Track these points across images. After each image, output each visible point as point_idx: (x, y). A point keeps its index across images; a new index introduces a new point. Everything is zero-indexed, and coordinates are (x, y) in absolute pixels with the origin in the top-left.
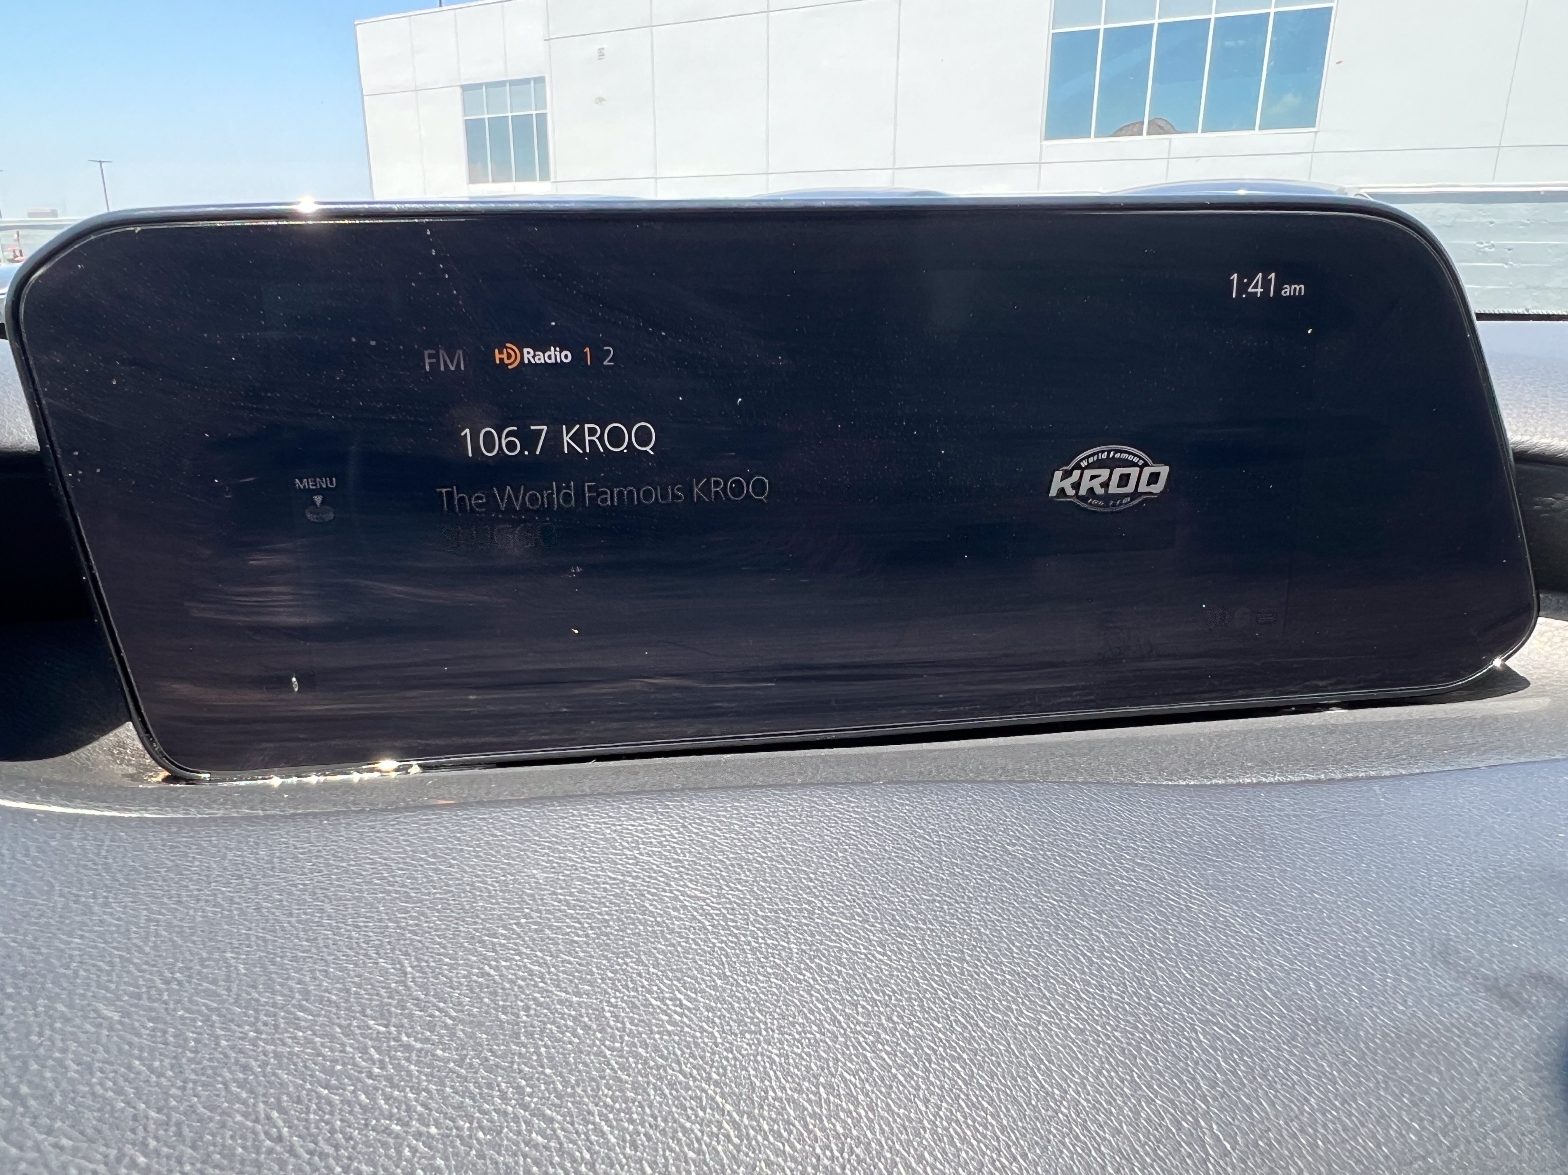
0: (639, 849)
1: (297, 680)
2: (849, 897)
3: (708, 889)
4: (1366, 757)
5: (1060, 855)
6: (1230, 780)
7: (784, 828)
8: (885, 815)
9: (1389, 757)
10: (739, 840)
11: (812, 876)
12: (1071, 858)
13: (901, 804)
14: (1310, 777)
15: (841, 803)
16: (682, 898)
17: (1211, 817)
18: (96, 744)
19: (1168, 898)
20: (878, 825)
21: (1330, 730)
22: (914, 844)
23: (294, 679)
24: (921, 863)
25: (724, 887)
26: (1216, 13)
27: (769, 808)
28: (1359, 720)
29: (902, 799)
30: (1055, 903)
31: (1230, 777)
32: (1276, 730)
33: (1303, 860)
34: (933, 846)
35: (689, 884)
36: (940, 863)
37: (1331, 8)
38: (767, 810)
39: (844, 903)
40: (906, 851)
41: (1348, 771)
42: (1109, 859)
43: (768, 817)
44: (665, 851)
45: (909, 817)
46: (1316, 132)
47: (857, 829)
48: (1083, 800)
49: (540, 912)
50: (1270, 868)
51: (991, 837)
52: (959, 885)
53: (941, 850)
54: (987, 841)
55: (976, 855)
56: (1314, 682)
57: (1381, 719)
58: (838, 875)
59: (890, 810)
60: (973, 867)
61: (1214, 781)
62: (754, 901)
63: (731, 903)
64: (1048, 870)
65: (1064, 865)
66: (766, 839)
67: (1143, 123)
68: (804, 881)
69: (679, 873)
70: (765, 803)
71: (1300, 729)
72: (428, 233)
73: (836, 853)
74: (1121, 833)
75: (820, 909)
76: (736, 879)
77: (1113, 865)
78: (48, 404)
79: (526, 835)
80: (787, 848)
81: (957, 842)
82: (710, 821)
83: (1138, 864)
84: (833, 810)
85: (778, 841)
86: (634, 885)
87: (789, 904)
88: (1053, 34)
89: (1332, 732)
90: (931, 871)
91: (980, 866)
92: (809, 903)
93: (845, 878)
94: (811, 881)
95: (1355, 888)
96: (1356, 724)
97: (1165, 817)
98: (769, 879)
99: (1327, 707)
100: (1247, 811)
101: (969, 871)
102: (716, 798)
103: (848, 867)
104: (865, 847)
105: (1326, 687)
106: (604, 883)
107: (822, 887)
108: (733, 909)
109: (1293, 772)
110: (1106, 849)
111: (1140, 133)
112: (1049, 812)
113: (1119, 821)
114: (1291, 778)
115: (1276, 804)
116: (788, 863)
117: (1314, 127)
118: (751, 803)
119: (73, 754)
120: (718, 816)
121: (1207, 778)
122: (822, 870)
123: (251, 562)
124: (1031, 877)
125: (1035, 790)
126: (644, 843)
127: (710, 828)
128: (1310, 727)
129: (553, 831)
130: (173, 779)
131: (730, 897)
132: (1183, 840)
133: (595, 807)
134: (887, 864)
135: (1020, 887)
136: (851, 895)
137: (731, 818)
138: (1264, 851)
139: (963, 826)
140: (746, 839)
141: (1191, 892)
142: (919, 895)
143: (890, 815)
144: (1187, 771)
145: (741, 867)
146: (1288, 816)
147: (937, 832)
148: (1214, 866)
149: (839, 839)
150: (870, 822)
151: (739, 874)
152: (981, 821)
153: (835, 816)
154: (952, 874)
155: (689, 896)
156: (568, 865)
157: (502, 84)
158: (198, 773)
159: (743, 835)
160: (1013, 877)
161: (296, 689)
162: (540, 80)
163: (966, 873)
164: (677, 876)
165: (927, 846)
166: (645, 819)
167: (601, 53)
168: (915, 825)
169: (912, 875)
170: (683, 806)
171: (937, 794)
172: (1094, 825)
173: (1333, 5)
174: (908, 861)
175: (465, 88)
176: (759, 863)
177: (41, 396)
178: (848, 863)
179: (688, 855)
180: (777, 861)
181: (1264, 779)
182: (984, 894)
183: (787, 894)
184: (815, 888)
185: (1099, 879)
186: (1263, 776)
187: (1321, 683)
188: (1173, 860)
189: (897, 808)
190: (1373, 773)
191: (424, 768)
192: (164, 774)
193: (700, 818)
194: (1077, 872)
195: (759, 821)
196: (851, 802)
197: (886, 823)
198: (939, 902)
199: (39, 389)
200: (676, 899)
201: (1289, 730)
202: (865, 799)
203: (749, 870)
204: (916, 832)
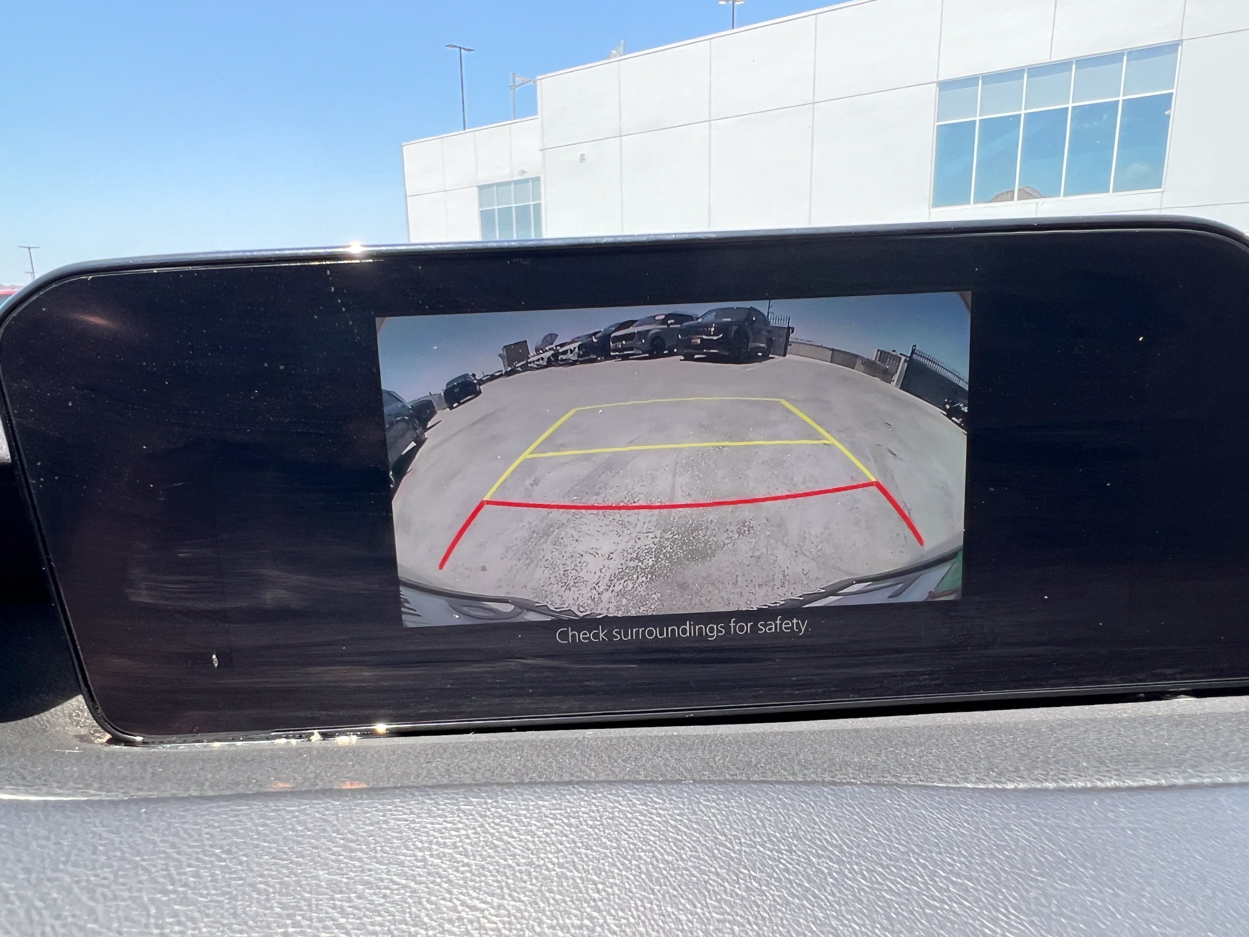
0: (430, 849)
1: (217, 657)
2: (635, 913)
3: (489, 899)
4: (1210, 761)
5: (868, 870)
6: (1063, 784)
7: (583, 830)
8: (689, 820)
9: (1236, 759)
10: (533, 842)
11: (600, 886)
12: (880, 874)
13: (706, 806)
14: (1149, 782)
15: (645, 804)
16: (460, 908)
17: (1037, 828)
18: (59, 708)
19: (983, 925)
20: (679, 829)
21: (1177, 721)
22: (713, 853)
23: (214, 657)
24: (717, 874)
25: (507, 896)
26: (1073, 102)
27: (571, 808)
28: (1208, 711)
29: (708, 801)
30: (857, 927)
31: (1063, 780)
32: (1121, 720)
33: (1139, 883)
34: (733, 855)
35: (471, 892)
36: (737, 876)
37: (1172, 94)
38: (568, 810)
39: (628, 919)
40: (704, 860)
41: (1192, 776)
42: (922, 876)
43: (567, 818)
44: (456, 853)
45: (713, 821)
46: (1162, 192)
47: (657, 833)
48: (900, 805)
49: (311, 919)
50: (1101, 891)
51: (796, 846)
52: (755, 902)
53: (740, 860)
54: (790, 851)
55: (777, 866)
56: (1161, 671)
57: (1231, 710)
58: (627, 886)
59: (695, 813)
60: (773, 881)
61: (1046, 784)
62: (534, 914)
63: (509, 915)
64: (853, 888)
65: (872, 883)
66: (561, 843)
67: (1013, 192)
68: (590, 891)
69: (465, 879)
70: (569, 802)
71: (1145, 721)
72: (328, 273)
73: (630, 861)
74: (937, 845)
75: (601, 926)
76: (521, 888)
77: (926, 883)
78: (19, 424)
79: (324, 830)
80: (580, 854)
81: (759, 851)
82: (509, 821)
83: (953, 883)
84: (635, 812)
85: (573, 845)
86: (415, 891)
87: (569, 918)
88: (938, 126)
89: (1178, 724)
90: (726, 884)
91: (779, 880)
92: (591, 918)
93: (634, 890)
94: (598, 892)
95: (1198, 918)
96: (1204, 714)
97: (987, 828)
98: (555, 889)
99: (1175, 694)
100: (1078, 821)
101: (767, 886)
102: (522, 795)
103: (640, 877)
104: (662, 855)
105: (1173, 675)
106: (385, 888)
107: (609, 900)
108: (510, 923)
109: (1131, 776)
110: (919, 863)
111: (1012, 199)
112: (861, 818)
113: (936, 831)
114: (1130, 783)
115: (1110, 815)
116: (578, 871)
117: (1161, 188)
118: (555, 802)
119: (36, 717)
120: (519, 815)
121: (1037, 780)
122: (611, 880)
123: (181, 555)
124: (833, 895)
125: (850, 793)
126: (438, 843)
127: (507, 829)
128: (1156, 717)
129: (352, 827)
130: (114, 741)
131: (510, 908)
132: (1004, 855)
133: (401, 802)
134: (682, 875)
135: (820, 907)
136: (637, 910)
137: (531, 818)
138: (1094, 869)
139: (768, 834)
140: (541, 842)
141: (1010, 919)
142: (710, 913)
143: (693, 818)
144: (1017, 770)
145: (529, 874)
146: (1123, 829)
147: (740, 839)
148: (1039, 888)
149: (635, 845)
150: (672, 826)
151: (525, 882)
152: (787, 828)
153: (636, 818)
154: (748, 889)
155: (468, 907)
156: (355, 867)
157: (508, 183)
158: (133, 735)
159: (539, 837)
160: (815, 896)
161: (216, 665)
162: (537, 180)
163: (763, 888)
164: (461, 882)
165: (727, 855)
166: (446, 817)
167: (582, 158)
168: (717, 830)
169: (706, 888)
170: (486, 803)
171: (746, 796)
172: (909, 835)
173: (1174, 91)
174: (702, 872)
175: (481, 188)
176: (548, 869)
177: (12, 417)
178: (640, 873)
179: (478, 858)
180: (567, 868)
181: (1099, 784)
182: (780, 914)
183: (570, 908)
184: (601, 900)
185: (907, 900)
186: (1098, 779)
187: (1170, 671)
188: (991, 879)
189: (702, 812)
190: (1220, 780)
191: (325, 736)
192: (108, 736)
193: (500, 817)
194: (886, 891)
195: (558, 822)
196: (655, 802)
197: (688, 828)
198: (730, 922)
199: (10, 411)
200: (455, 909)
201: (1134, 720)
202: (670, 800)
203: (536, 878)
204: (716, 838)
